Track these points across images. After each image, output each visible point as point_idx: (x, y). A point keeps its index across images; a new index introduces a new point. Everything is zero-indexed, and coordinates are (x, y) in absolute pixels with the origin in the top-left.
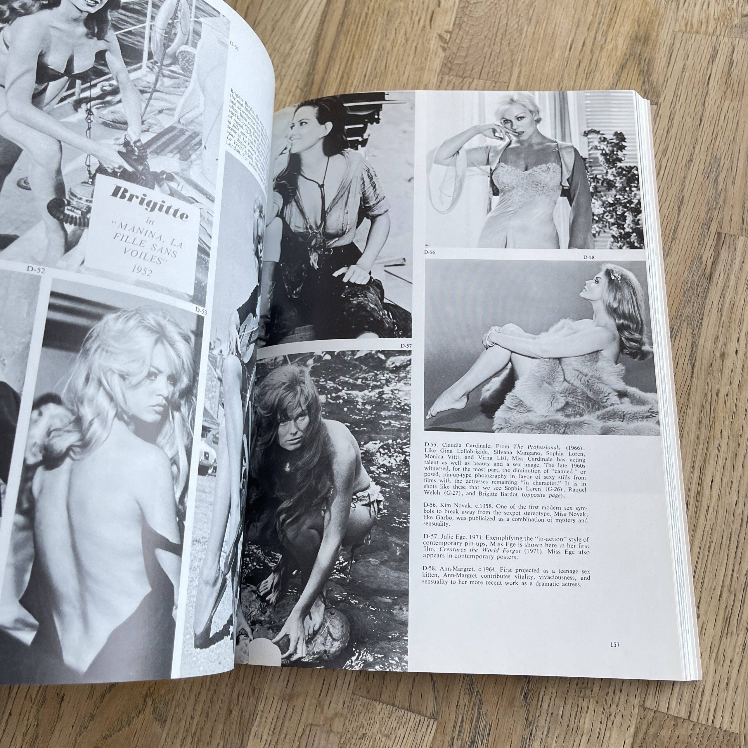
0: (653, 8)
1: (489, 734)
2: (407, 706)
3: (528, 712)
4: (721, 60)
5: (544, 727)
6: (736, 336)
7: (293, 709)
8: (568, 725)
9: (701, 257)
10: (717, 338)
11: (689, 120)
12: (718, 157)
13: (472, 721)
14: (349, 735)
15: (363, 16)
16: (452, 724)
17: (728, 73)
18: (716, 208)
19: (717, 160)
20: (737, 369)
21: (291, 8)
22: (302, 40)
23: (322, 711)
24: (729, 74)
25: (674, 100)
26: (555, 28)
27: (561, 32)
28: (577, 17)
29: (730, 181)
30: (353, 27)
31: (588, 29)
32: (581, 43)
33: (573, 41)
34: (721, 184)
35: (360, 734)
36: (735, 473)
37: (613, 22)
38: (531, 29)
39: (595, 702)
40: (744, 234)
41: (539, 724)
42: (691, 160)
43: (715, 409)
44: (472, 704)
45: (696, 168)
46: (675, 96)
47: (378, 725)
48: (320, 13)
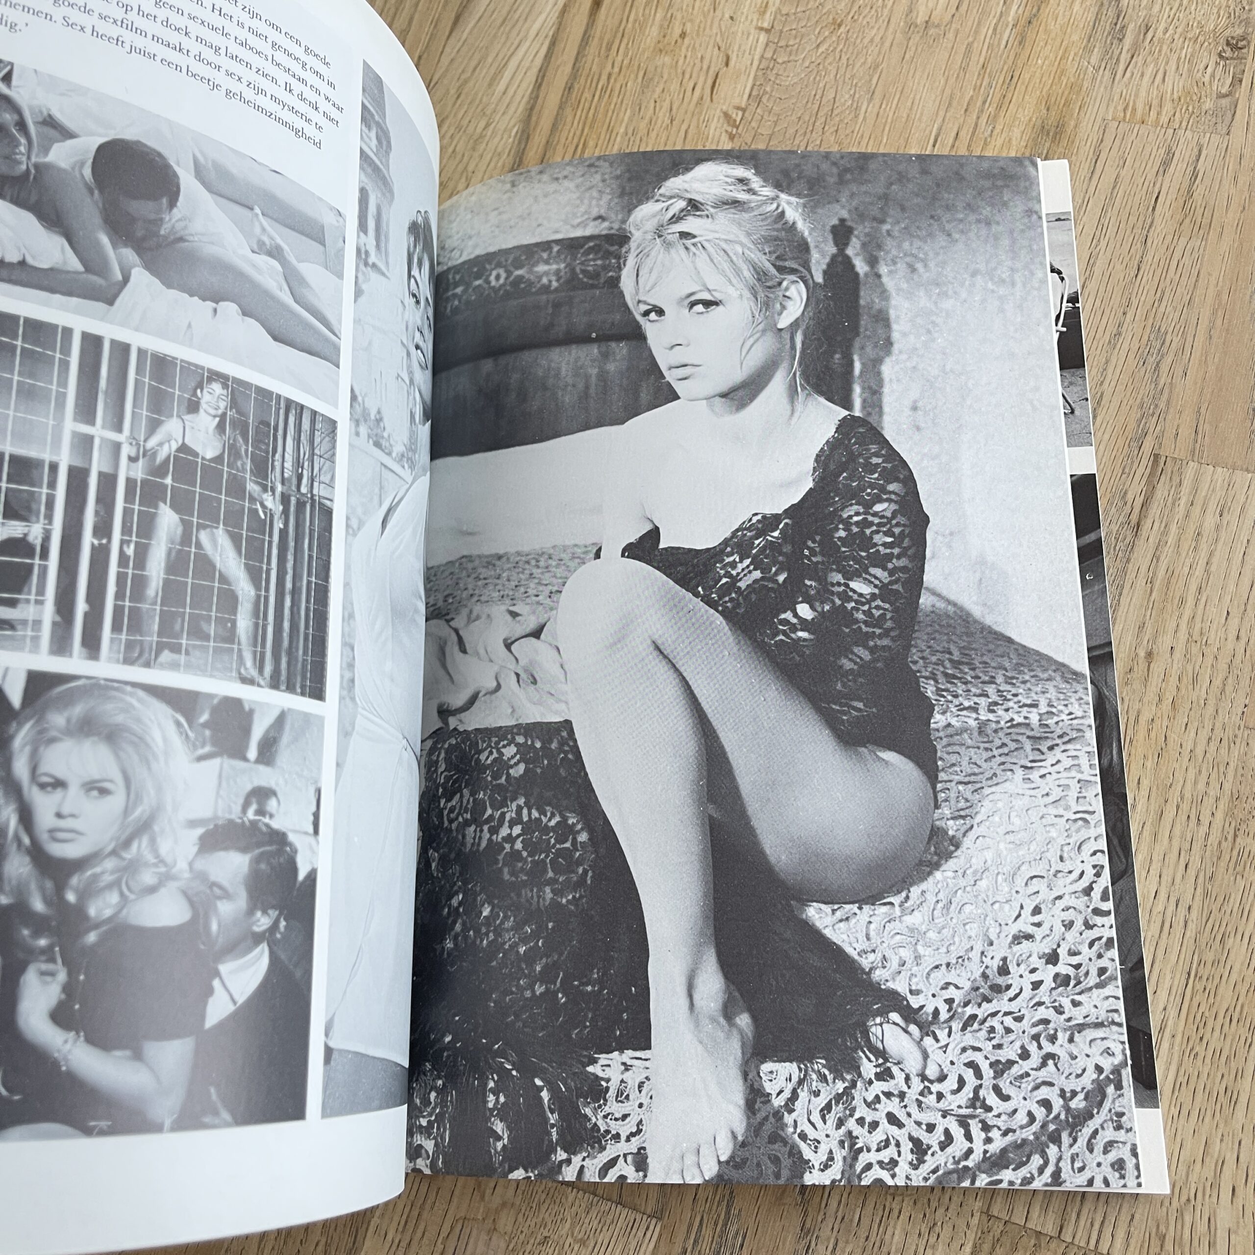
0: (1072, 80)
1: (742, 1246)
2: (615, 1197)
3: (806, 1215)
4: (1178, 170)
5: (828, 1239)
6: (1175, 625)
7: (437, 1193)
8: (868, 1237)
9: (1125, 493)
10: (1142, 627)
11: (1119, 267)
12: (1163, 330)
13: (716, 1224)
14: (522, 1237)
15: (604, 77)
16: (684, 1228)
17: (1188, 192)
18: (1154, 413)
19: (1160, 334)
20: (1171, 679)
21: (490, 60)
22: (504, 113)
23: (482, 1198)
24: (1190, 194)
25: (1098, 233)
26: (911, 109)
27: (922, 114)
28: (948, 91)
29: (1179, 372)
30: (587, 95)
31: (966, 110)
32: (953, 134)
33: (940, 129)
34: (1165, 375)
35: (539, 1237)
36: (1157, 847)
37: (1007, 100)
38: (873, 109)
39: (911, 1203)
40: (1196, 459)
41: (821, 1234)
42: (1120, 334)
43: (1131, 741)
44: (717, 1198)
45: (1126, 346)
46: (1100, 227)
47: (568, 1225)
48: (535, 70)
